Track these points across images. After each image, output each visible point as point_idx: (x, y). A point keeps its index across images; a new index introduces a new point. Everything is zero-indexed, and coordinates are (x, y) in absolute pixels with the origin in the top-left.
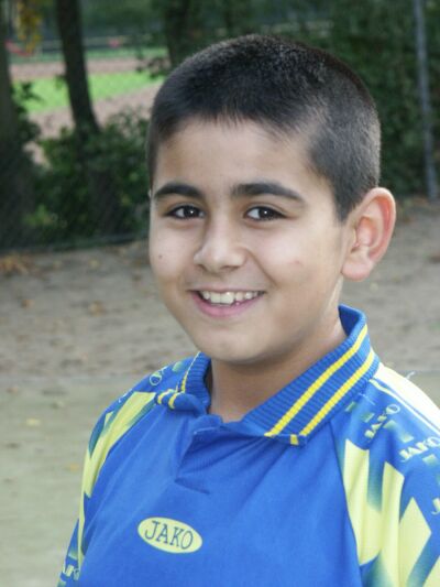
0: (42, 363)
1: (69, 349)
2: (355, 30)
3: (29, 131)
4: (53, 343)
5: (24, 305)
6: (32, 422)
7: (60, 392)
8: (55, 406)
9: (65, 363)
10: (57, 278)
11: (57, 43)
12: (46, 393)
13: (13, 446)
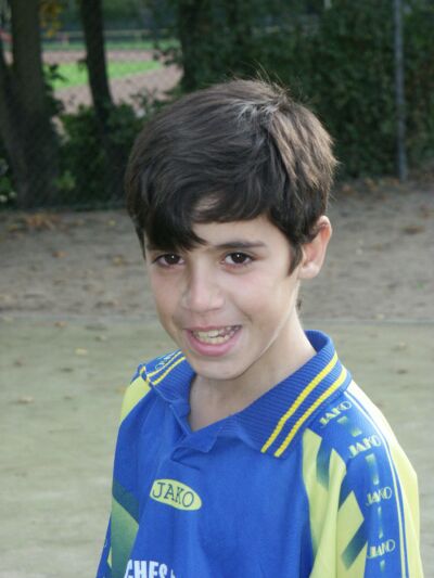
0: (79, 304)
1: (101, 293)
2: (343, 31)
3: (55, 107)
4: (86, 288)
5: (55, 255)
6: (80, 351)
7: (101, 328)
8: (98, 339)
9: (99, 305)
10: (81, 234)
11: (80, 34)
12: (89, 328)
13: (68, 370)
